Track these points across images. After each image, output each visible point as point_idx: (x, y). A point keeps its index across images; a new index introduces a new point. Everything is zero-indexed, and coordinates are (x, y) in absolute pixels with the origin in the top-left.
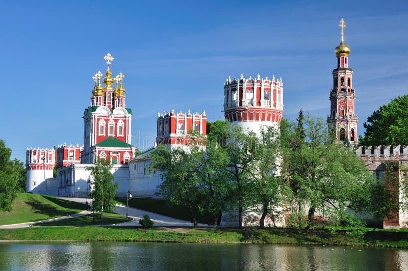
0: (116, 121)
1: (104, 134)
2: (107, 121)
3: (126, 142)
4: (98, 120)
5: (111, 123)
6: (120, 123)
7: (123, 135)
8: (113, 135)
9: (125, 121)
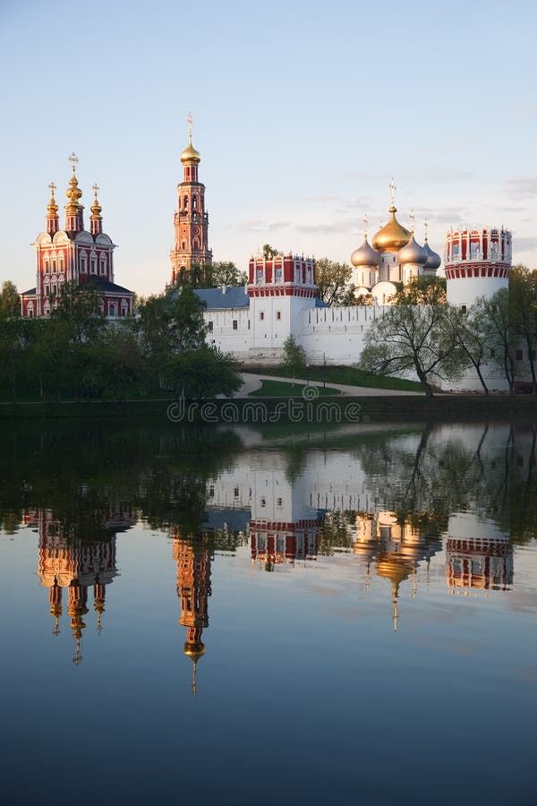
0: (98, 253)
1: (86, 271)
2: (88, 252)
3: (110, 280)
4: (79, 250)
5: (93, 255)
6: (103, 255)
7: (105, 273)
8: (96, 273)
9: (107, 254)
